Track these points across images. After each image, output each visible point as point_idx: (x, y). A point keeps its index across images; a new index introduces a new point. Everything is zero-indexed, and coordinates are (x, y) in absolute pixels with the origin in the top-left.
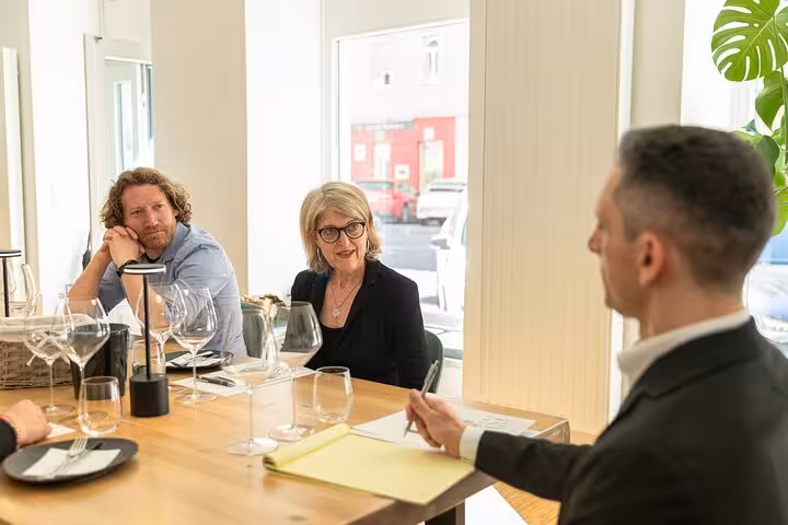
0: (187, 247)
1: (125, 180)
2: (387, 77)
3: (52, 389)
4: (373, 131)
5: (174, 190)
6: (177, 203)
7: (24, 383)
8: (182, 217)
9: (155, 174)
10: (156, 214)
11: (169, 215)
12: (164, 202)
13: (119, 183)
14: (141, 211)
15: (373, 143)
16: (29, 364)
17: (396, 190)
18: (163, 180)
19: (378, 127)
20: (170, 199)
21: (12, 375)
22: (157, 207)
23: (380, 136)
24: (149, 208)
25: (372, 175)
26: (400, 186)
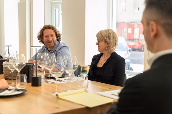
0: (60, 47)
1: (45, 27)
2: (138, 8)
3: (13, 80)
4: (134, 24)
5: (57, 32)
6: (58, 35)
7: (9, 78)
8: (58, 40)
9: (53, 27)
10: (51, 37)
11: (55, 38)
12: (54, 35)
13: (43, 28)
14: (48, 36)
15: (134, 28)
16: (10, 73)
17: (140, 41)
18: (55, 29)
19: (135, 23)
20: (56, 34)
21: (6, 76)
22: (52, 36)
23: (136, 26)
24: (50, 36)
25: (133, 37)
26: (141, 40)
